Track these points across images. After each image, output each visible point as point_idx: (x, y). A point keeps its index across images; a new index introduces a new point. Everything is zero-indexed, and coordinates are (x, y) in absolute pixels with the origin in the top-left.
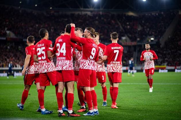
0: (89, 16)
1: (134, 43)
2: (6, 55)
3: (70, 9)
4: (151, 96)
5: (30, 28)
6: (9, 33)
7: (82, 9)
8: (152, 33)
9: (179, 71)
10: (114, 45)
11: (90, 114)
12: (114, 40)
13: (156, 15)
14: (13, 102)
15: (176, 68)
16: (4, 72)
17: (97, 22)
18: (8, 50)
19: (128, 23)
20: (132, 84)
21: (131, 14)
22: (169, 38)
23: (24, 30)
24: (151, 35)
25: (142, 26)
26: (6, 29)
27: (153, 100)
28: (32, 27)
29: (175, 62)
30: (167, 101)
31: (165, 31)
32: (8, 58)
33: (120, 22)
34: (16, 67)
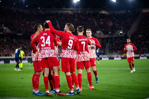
0: (69, 14)
1: (106, 36)
2: (3, 47)
3: (55, 8)
4: (120, 79)
5: (23, 25)
6: (5, 29)
7: (64, 9)
8: (121, 28)
9: (143, 58)
10: (80, 37)
11: (71, 94)
12: (80, 32)
13: (124, 13)
14: (9, 84)
15: (140, 56)
16: (2, 60)
17: (76, 19)
18: (4, 43)
19: (101, 20)
20: (105, 69)
21: (104, 12)
22: (134, 32)
23: (17, 26)
24: (120, 29)
25: (113, 22)
26: (3, 25)
27: (122, 82)
28: (24, 23)
29: (140, 51)
30: (134, 82)
31: (131, 26)
32: (5, 49)
33: (95, 19)
34: (11, 56)
